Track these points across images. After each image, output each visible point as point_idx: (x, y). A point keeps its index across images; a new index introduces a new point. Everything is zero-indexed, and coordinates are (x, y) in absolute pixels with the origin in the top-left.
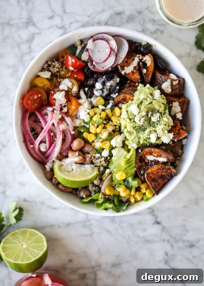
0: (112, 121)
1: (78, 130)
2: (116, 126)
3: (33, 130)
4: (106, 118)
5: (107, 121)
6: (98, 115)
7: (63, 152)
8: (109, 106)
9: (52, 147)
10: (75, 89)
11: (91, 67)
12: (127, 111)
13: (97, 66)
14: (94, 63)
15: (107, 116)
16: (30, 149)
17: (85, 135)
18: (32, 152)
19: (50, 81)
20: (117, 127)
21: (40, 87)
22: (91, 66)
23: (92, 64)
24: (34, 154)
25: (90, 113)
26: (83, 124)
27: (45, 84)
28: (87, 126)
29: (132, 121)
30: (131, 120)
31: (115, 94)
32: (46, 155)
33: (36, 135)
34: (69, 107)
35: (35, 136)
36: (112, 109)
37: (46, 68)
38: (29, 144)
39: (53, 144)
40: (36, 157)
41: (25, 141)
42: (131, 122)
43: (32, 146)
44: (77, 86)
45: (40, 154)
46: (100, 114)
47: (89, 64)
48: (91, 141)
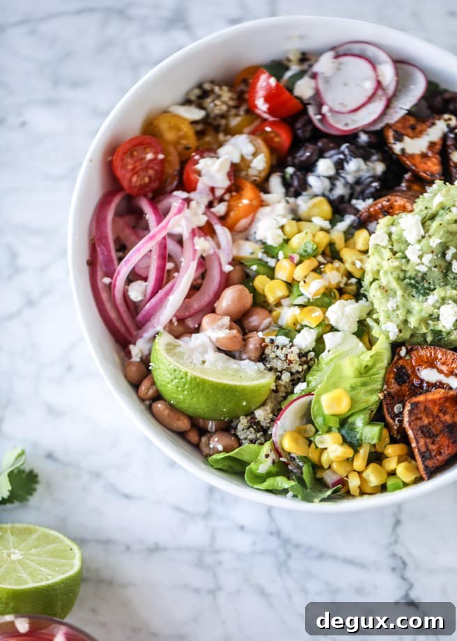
0: (341, 260)
2: (349, 275)
5: (329, 259)
6: (307, 233)
7: (190, 316)
8: (342, 226)
9: (161, 293)
10: (260, 163)
11: (316, 118)
12: (390, 235)
13: (331, 119)
14: (325, 109)
15: (331, 244)
16: (100, 286)
17: (261, 282)
18: (104, 296)
20: (353, 281)
21: (168, 141)
22: (316, 114)
23: (320, 112)
24: (108, 306)
25: (287, 229)
26: (260, 255)
27: (181, 133)
28: (272, 262)
29: (399, 255)
30: (395, 253)
31: (364, 200)
32: (139, 316)
34: (233, 203)
36: (349, 235)
37: (194, 99)
38: (99, 273)
40: (113, 315)
41: (92, 263)
42: (396, 258)
43: (107, 280)
44: (265, 157)
45: (122, 309)
46: (313, 236)
47: (311, 110)
48: (271, 299)
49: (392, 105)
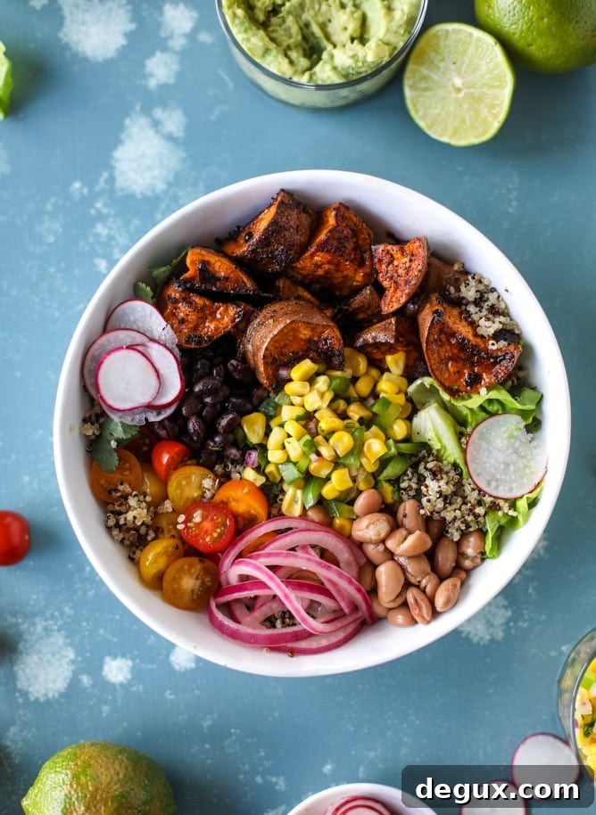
0: (315, 411)
1: (311, 508)
3: (270, 621)
4: (304, 422)
6: (289, 443)
9: (333, 592)
15: (298, 419)
17: (329, 492)
18: (325, 642)
19: (160, 536)
21: (168, 566)
24: (333, 639)
32: (346, 610)
33: (287, 617)
35: (287, 620)
37: (121, 536)
39: (323, 584)
40: (341, 635)
41: (293, 652)
46: (289, 436)
49: (157, 338)
